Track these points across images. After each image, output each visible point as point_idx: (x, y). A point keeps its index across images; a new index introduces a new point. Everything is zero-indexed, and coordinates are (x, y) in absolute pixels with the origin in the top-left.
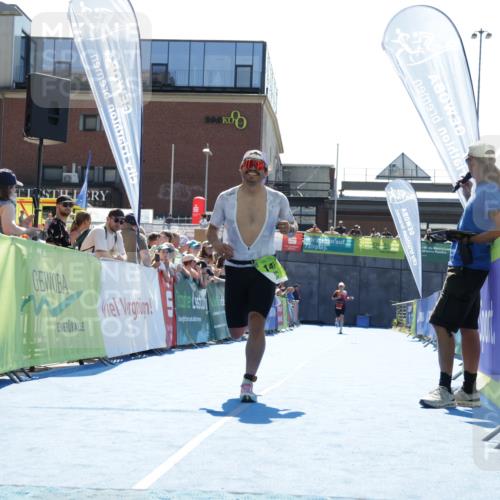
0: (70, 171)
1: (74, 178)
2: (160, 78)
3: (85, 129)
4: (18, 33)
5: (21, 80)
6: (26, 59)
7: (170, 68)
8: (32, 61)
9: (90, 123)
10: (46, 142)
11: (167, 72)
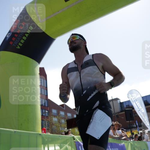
0: (134, 125)
1: (135, 126)
2: (146, 103)
3: (135, 116)
4: (119, 102)
5: (121, 110)
6: (121, 106)
7: (148, 101)
8: (122, 106)
9: (135, 115)
10: (130, 121)
11: (147, 102)
